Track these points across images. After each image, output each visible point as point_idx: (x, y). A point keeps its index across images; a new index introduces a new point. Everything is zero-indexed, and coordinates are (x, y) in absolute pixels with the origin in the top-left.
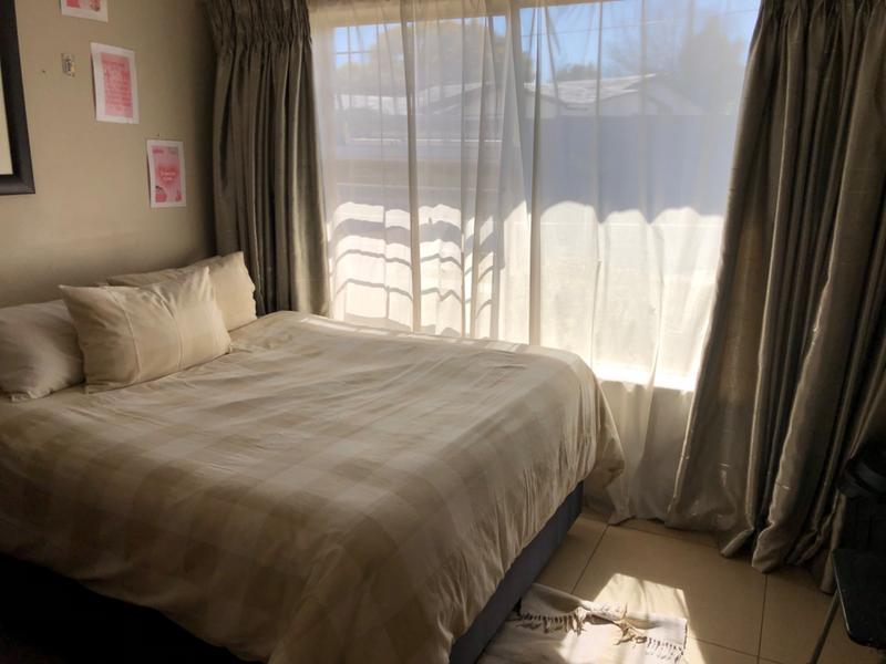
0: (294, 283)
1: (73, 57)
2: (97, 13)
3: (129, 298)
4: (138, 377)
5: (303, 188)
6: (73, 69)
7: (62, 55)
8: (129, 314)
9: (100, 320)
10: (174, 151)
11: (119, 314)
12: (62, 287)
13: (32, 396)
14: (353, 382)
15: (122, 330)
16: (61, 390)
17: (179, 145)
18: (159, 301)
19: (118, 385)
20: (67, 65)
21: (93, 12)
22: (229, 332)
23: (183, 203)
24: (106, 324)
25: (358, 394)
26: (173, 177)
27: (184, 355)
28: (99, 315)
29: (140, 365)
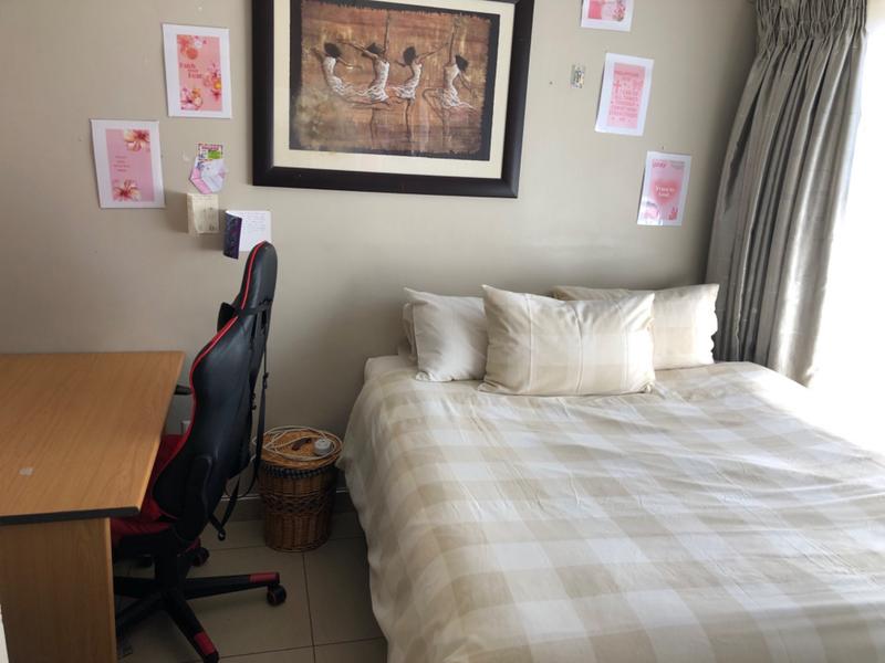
0: (777, 333)
1: (584, 68)
2: (620, 23)
3: (545, 311)
4: (528, 389)
5: (813, 219)
6: (581, 81)
7: (574, 67)
8: (534, 324)
9: (505, 324)
10: (679, 166)
11: (525, 322)
12: (484, 286)
13: (431, 377)
14: (733, 474)
15: (522, 339)
16: (463, 381)
17: (687, 160)
18: (573, 319)
19: (506, 390)
20: (577, 76)
21: (616, 22)
22: (656, 370)
23: (678, 222)
24: (510, 329)
25: (720, 490)
26: (671, 193)
27: (584, 380)
28: (506, 320)
29: (531, 379)
